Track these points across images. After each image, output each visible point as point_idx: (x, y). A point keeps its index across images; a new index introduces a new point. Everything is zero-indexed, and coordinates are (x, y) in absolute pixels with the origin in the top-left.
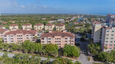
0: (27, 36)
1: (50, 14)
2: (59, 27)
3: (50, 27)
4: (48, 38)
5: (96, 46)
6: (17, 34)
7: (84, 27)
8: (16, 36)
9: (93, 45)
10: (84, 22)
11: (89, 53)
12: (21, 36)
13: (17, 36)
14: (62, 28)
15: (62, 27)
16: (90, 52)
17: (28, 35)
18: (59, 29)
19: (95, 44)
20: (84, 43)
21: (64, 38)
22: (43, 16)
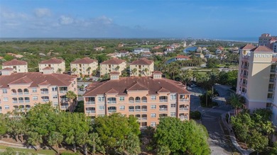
0: (44, 90)
1: (114, 40)
2: (140, 67)
3: (115, 66)
4: (109, 96)
5: (257, 121)
6: (12, 87)
7: (205, 68)
8: (9, 91)
9: (248, 117)
10: (202, 56)
11: (236, 144)
12: (26, 90)
13: (14, 91)
14: (146, 70)
15: (146, 67)
16: (240, 140)
17: (45, 87)
18: (140, 71)
19: (255, 116)
20: (212, 110)
21: (158, 97)
22: (97, 42)
